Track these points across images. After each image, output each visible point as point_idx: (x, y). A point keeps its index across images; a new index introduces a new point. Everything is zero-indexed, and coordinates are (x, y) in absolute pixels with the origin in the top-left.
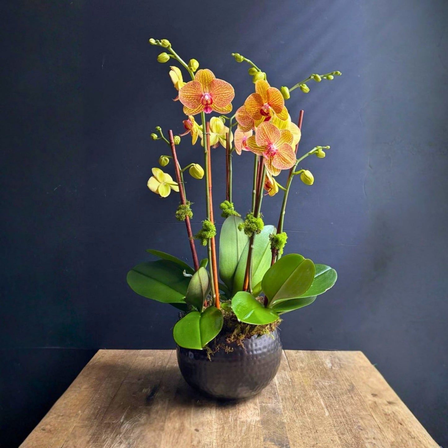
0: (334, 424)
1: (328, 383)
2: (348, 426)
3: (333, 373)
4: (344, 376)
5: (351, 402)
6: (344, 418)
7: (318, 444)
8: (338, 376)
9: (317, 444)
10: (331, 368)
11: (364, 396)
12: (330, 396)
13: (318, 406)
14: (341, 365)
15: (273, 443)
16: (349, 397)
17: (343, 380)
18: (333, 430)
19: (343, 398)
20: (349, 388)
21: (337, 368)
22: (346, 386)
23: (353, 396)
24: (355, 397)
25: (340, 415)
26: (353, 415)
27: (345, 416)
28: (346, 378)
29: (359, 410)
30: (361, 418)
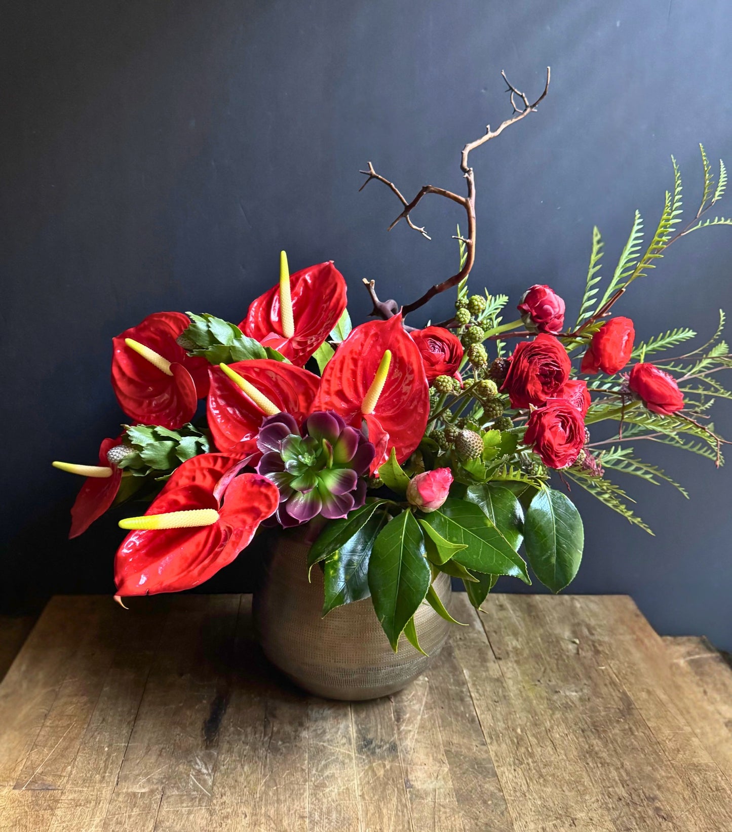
0: (606, 803)
1: (576, 691)
2: (635, 809)
3: (583, 664)
4: (606, 672)
5: (632, 743)
6: (623, 787)
8: (594, 674)
11: (654, 728)
12: (586, 726)
13: (566, 755)
14: (597, 645)
16: (625, 730)
18: (606, 818)
19: (613, 732)
20: (621, 705)
21: (589, 654)
22: (616, 703)
23: (634, 728)
24: (637, 729)
25: (614, 780)
26: (640, 779)
27: (626, 781)
28: (611, 678)
29: (652, 766)
30: (659, 787)
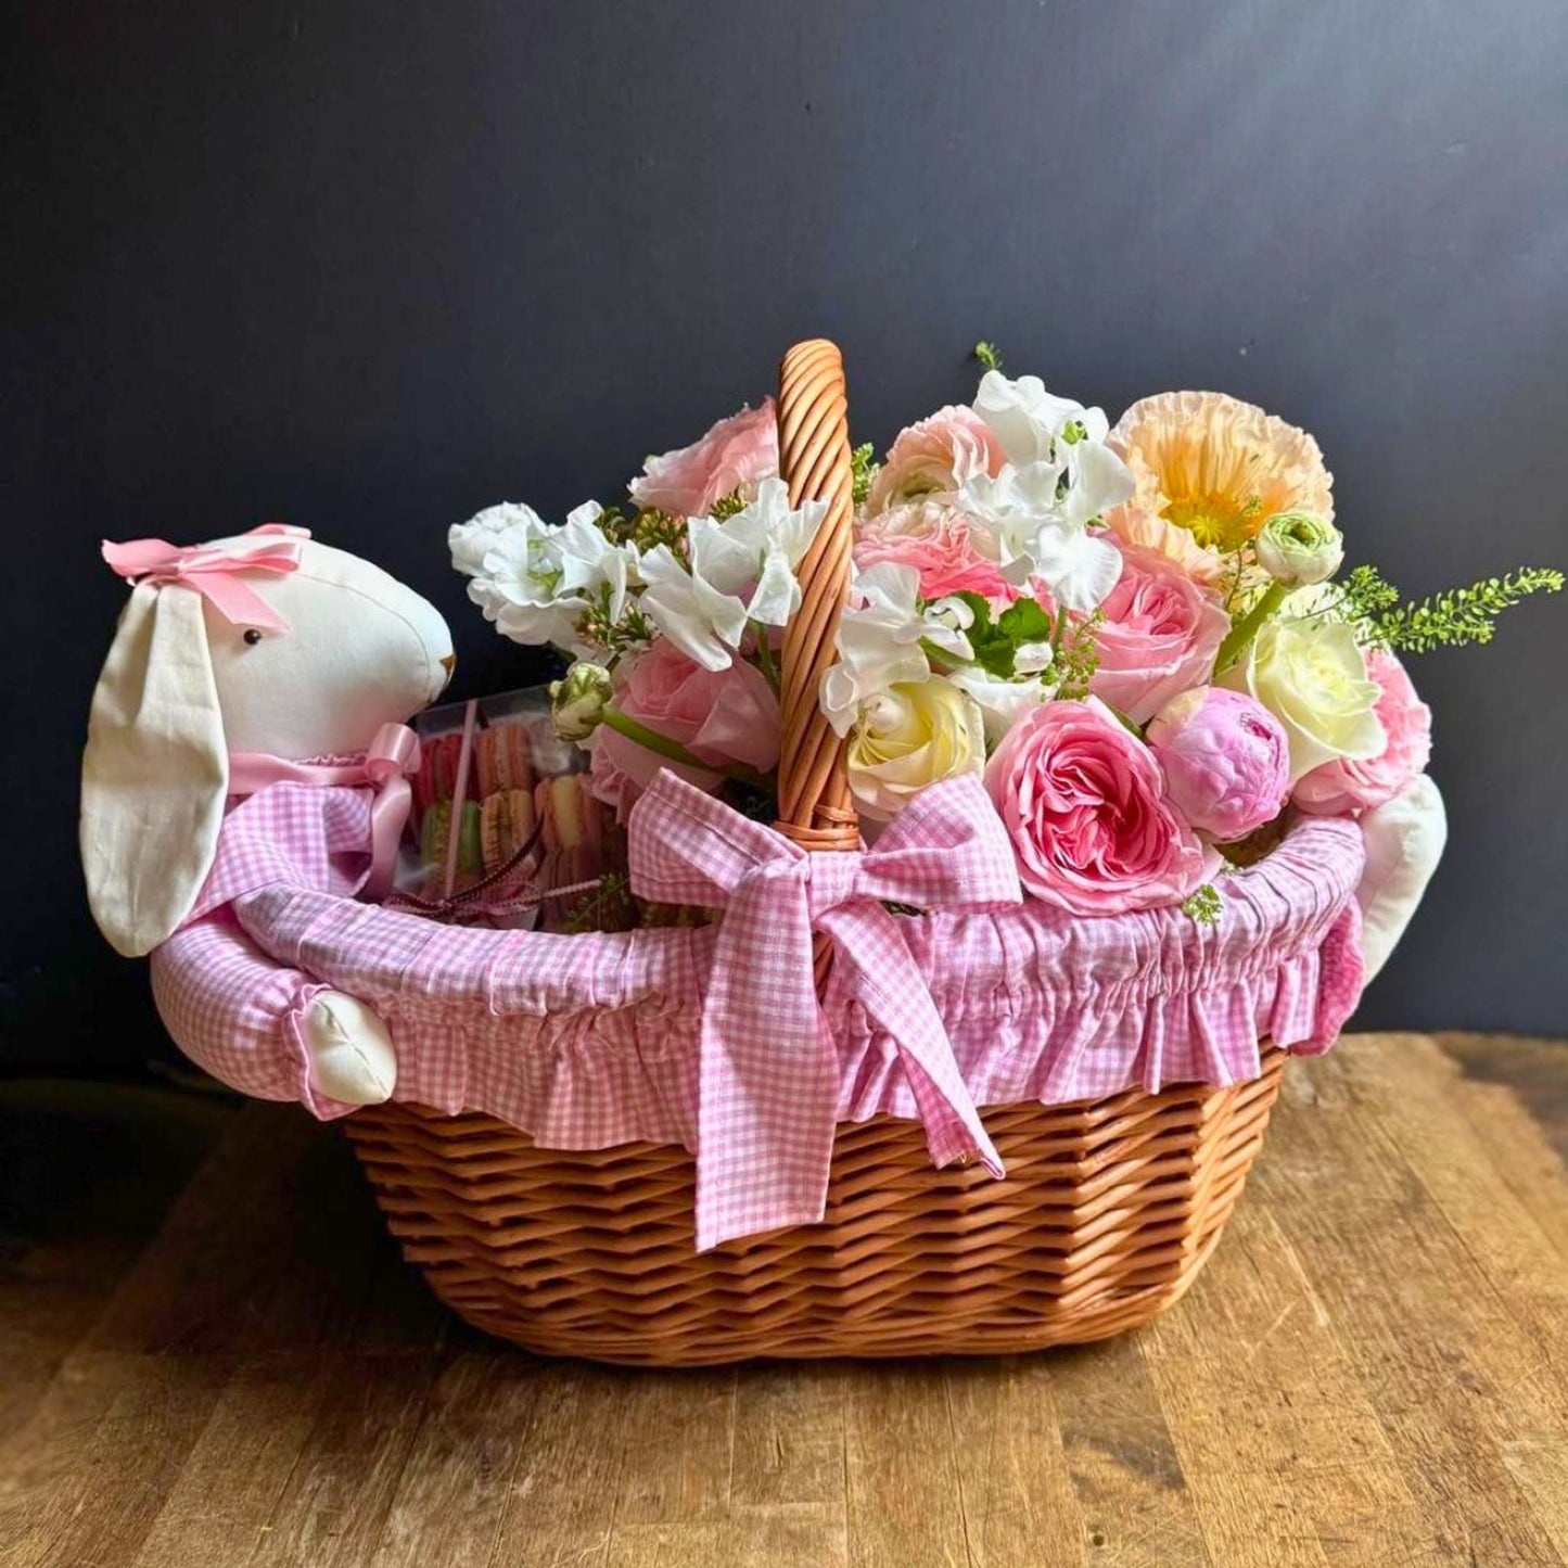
0: (1357, 1367)
1: (1308, 1170)
2: (1418, 1376)
3: (1324, 1124)
4: (1371, 1137)
5: (1418, 1261)
6: (1395, 1336)
7: (1300, 1460)
8: (1346, 1140)
9: (1295, 1458)
10: (1311, 1101)
11: (1468, 1235)
12: (1322, 1232)
13: (1279, 1282)
14: (1356, 1090)
15: (1108, 1456)
16: (1407, 1238)
17: (1370, 1159)
18: (1356, 1392)
19: (1380, 1241)
20: (1401, 1196)
21: (1340, 1105)
22: (1388, 1188)
23: (1424, 1234)
24: (1432, 1238)
25: (1376, 1324)
26: (1431, 1324)
27: (1400, 1327)
28: (1381, 1147)
29: (1458, 1299)
30: (1471, 1337)
